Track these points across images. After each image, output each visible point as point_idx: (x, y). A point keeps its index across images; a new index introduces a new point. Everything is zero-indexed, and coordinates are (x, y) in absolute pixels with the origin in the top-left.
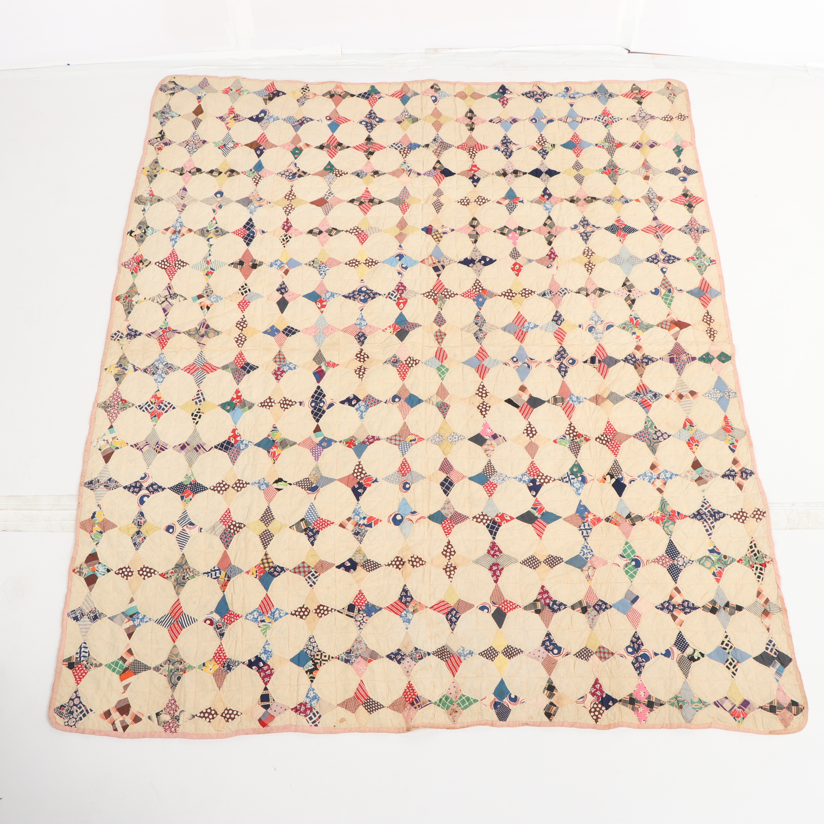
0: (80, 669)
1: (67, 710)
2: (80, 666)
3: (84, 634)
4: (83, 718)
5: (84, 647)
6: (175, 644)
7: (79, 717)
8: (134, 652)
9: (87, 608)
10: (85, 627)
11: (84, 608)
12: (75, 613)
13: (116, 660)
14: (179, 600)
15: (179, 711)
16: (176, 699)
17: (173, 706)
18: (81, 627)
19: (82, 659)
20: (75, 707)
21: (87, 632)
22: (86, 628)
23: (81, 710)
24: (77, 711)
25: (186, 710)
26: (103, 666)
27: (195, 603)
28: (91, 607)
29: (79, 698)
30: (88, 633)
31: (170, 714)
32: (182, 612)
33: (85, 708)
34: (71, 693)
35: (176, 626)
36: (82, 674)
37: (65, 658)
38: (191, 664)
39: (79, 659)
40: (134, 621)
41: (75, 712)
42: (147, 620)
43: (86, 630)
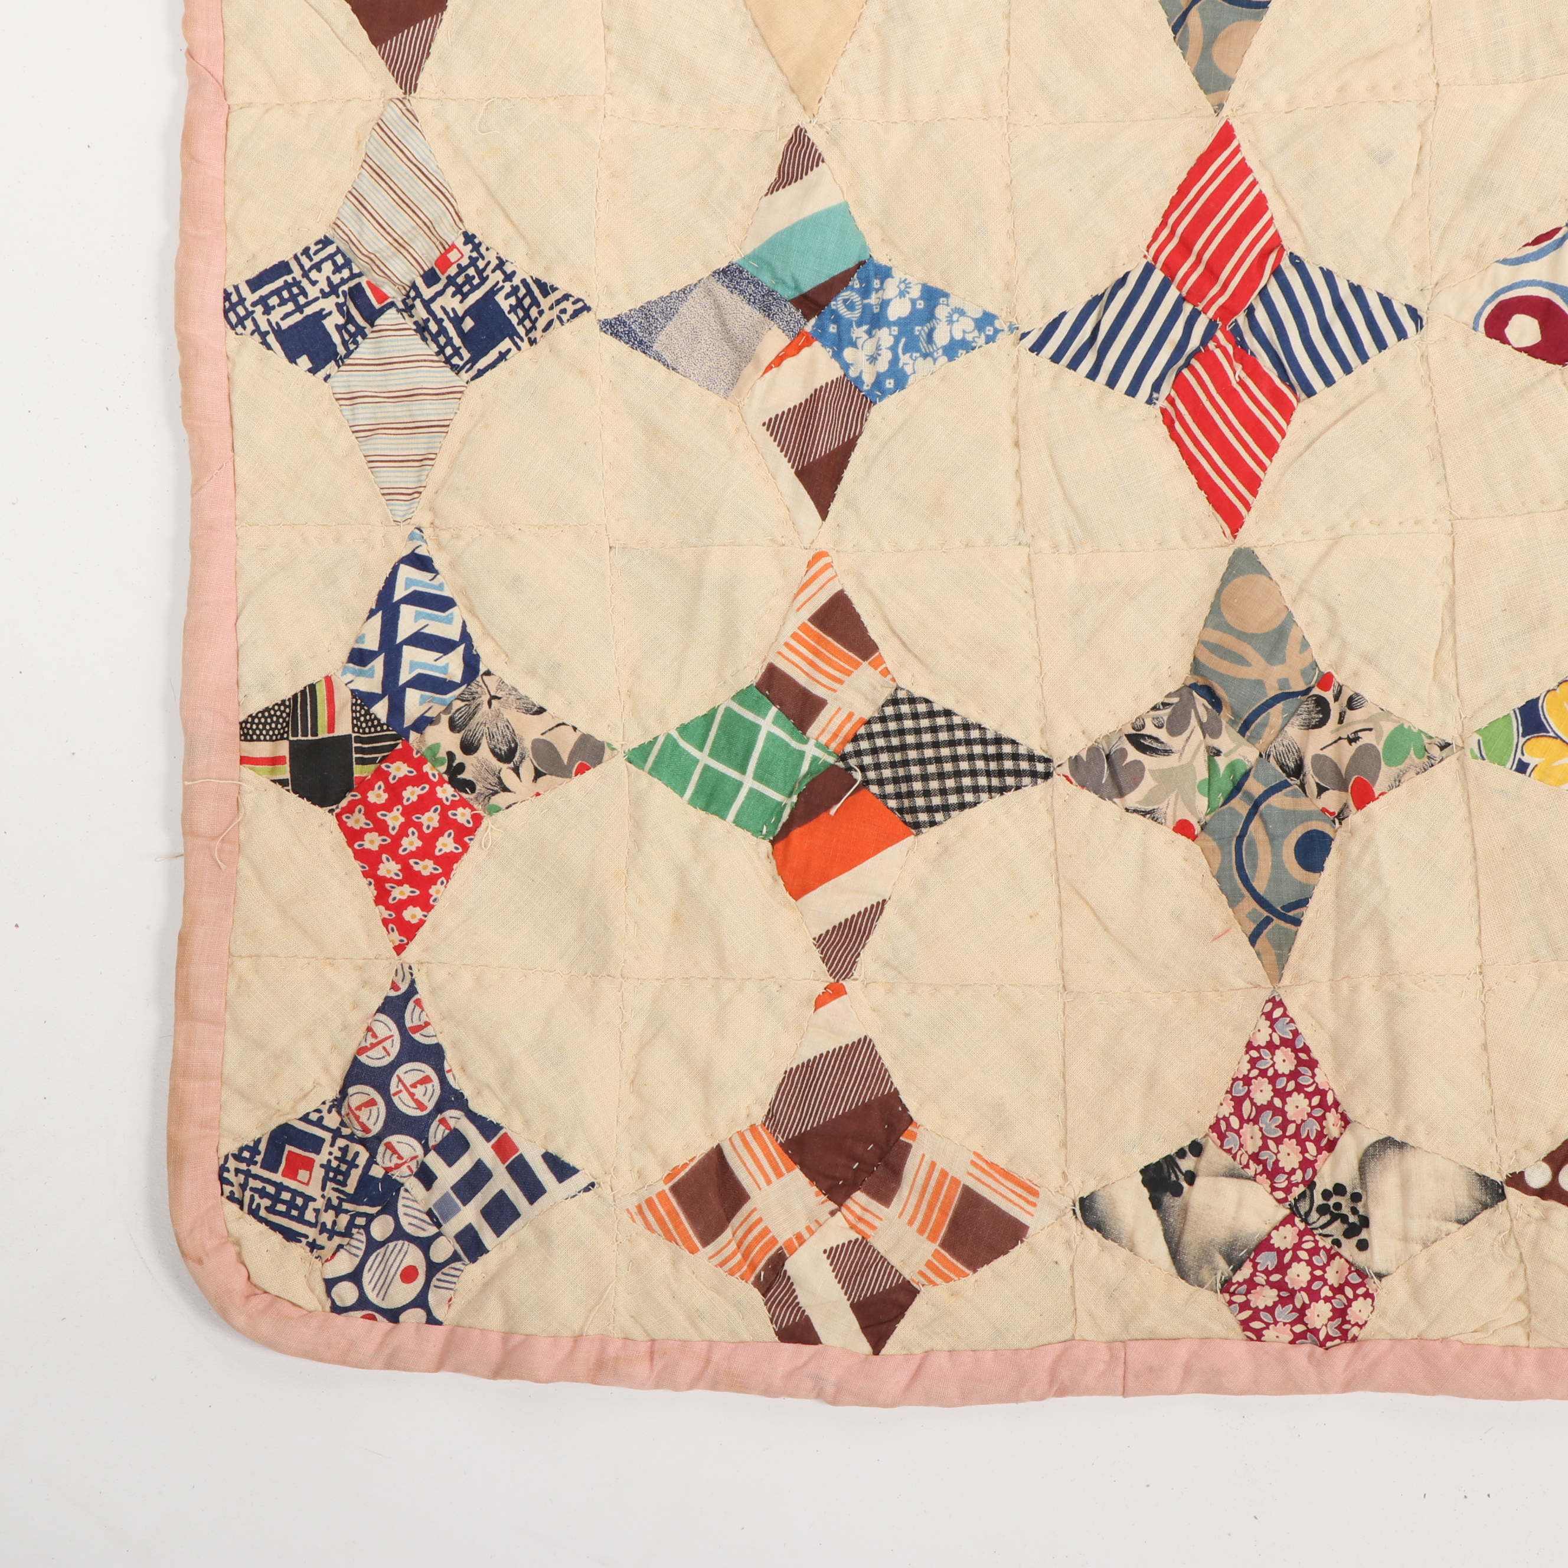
0: (411, 794)
1: (335, 1175)
2: (399, 770)
3: (404, 478)
4: (487, 1235)
5: (417, 599)
6: (1248, 536)
7: (454, 1226)
8: (875, 630)
9: (400, 245)
10: (397, 412)
11: (372, 240)
12: (293, 294)
13: (724, 700)
14: (1226, 135)
15: (1350, 1149)
16: (1309, 1037)
17: (1297, 1106)
18: (365, 415)
19: (414, 703)
20: (406, 1145)
21: (424, 461)
22: (415, 428)
23: (464, 1164)
24: (426, 1177)
25: (1419, 1137)
26: (614, 766)
27: (1381, 158)
28: (429, 228)
29: (434, 1055)
30: (439, 469)
31: (1273, 1172)
32: (1276, 243)
33: (504, 1148)
34: (358, 1020)
35: (1235, 374)
36: (430, 840)
37: (257, 703)
38: (1417, 720)
39: (381, 710)
40: (839, 344)
41: (414, 1186)
42: (963, 328)
43: (417, 445)
